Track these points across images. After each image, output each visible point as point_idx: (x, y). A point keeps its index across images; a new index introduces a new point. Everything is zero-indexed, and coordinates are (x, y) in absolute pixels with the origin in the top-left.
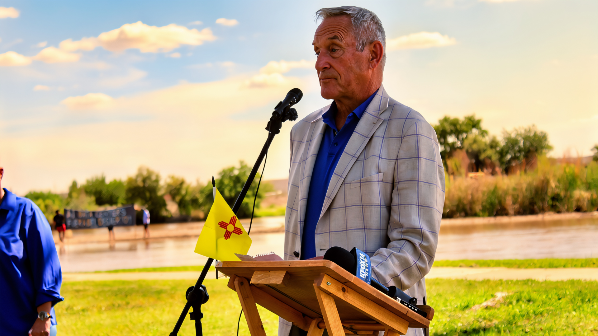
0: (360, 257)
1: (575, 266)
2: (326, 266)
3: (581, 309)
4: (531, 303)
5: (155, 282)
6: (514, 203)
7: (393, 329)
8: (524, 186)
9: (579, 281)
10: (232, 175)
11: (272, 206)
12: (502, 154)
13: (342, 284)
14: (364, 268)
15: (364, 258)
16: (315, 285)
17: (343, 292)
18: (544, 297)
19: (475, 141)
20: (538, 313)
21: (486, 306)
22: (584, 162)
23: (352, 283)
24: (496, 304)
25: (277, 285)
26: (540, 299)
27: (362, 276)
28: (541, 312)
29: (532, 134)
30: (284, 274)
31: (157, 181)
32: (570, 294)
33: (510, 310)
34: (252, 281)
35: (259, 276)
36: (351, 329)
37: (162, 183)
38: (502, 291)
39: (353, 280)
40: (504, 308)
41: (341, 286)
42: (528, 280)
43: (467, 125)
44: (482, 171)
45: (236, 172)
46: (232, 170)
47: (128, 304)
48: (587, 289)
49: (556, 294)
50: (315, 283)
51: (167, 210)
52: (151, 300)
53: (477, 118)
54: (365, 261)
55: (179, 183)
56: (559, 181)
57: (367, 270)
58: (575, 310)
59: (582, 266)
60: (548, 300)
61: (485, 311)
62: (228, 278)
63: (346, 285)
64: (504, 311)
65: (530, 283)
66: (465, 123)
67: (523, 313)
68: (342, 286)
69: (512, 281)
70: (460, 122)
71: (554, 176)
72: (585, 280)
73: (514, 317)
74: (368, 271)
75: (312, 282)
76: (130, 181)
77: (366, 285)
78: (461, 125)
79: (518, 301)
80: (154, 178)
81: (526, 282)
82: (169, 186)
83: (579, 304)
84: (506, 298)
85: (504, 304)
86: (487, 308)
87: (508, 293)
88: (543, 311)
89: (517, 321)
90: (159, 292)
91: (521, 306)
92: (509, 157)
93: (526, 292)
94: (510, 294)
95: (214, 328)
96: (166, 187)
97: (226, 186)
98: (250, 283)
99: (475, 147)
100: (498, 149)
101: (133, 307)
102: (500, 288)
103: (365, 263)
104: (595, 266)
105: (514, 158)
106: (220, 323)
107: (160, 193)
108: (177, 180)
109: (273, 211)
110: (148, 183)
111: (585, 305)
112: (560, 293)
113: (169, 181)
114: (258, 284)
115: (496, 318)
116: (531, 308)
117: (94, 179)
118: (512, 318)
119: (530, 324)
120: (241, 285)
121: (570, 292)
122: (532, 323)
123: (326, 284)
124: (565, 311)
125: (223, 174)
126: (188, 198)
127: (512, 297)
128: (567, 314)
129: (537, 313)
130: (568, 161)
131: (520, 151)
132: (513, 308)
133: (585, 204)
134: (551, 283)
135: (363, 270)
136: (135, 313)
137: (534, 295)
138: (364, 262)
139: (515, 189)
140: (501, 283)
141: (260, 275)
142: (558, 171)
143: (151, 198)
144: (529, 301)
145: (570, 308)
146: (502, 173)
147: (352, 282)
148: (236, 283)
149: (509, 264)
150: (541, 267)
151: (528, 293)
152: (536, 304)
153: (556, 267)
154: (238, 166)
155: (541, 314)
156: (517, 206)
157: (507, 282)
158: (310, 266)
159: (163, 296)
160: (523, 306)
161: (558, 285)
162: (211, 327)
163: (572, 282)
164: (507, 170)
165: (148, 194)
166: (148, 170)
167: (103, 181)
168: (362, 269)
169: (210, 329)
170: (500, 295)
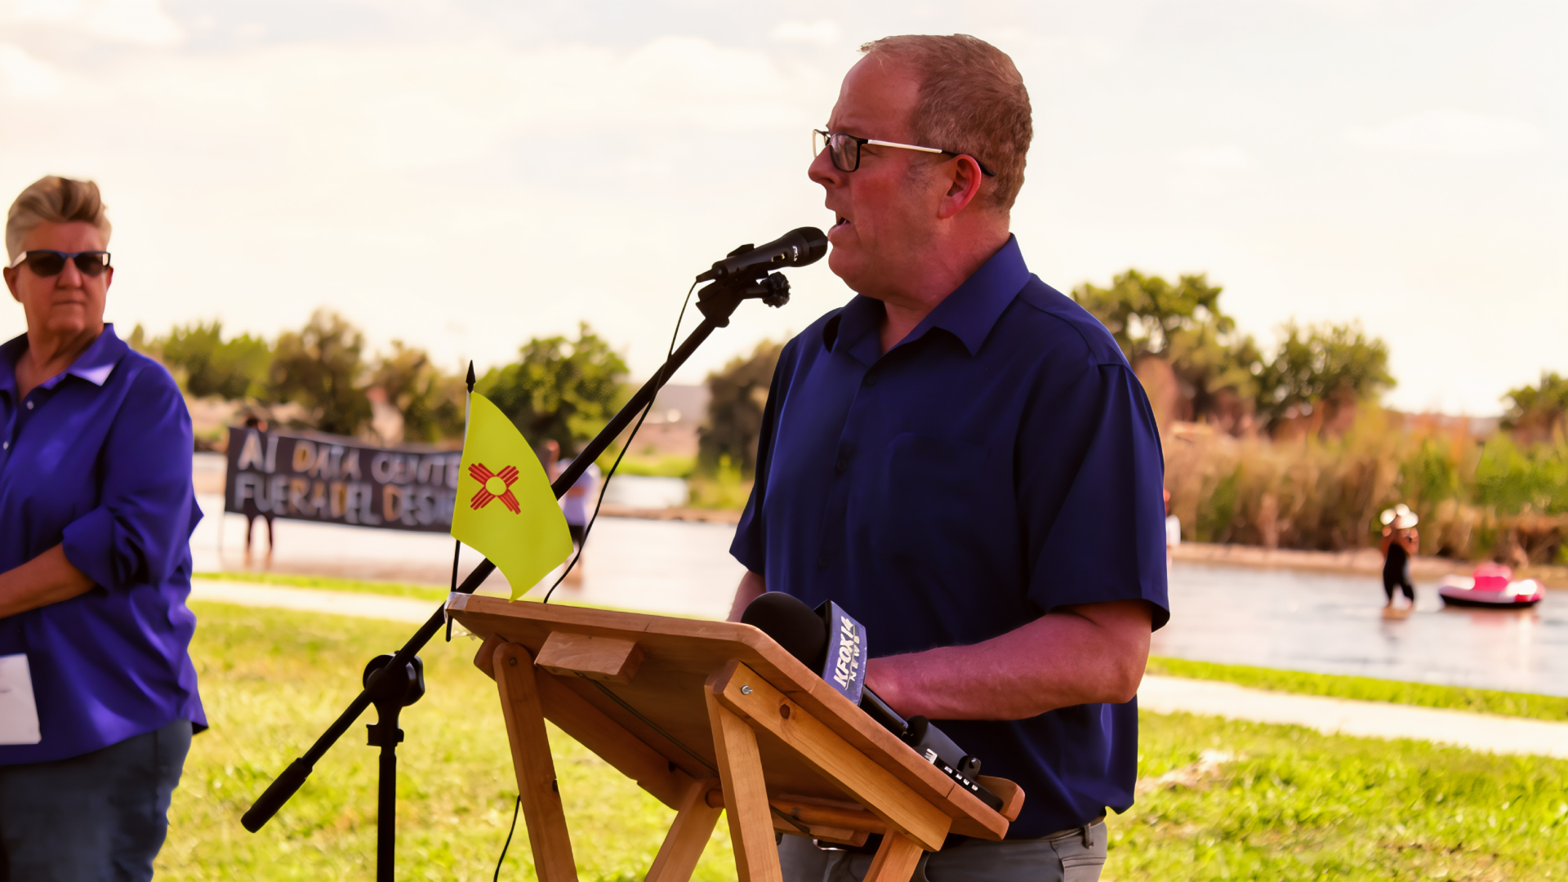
0: (842, 627)
1: (1421, 702)
2: (743, 641)
3: (1422, 821)
4: (1292, 790)
5: (310, 617)
6: (1281, 516)
7: (907, 832)
8: (1314, 475)
9: (1425, 746)
10: (556, 358)
11: (648, 451)
12: (1266, 382)
13: (783, 696)
14: (847, 660)
15: (851, 632)
16: (708, 689)
17: (783, 716)
18: (1329, 775)
19: (1201, 341)
20: (1307, 819)
21: (1172, 785)
22: (1477, 429)
23: (811, 696)
24: (1199, 781)
25: (607, 677)
26: (1317, 779)
27: (839, 678)
28: (1314, 816)
29: (1350, 341)
30: (630, 650)
31: (356, 349)
32: (1397, 777)
33: (1234, 801)
34: (542, 659)
35: (561, 646)
36: (794, 819)
37: (368, 356)
38: (1220, 748)
39: (813, 688)
40: (1217, 795)
41: (777, 699)
42: (1293, 727)
43: (1185, 296)
44: (1208, 421)
45: (566, 351)
46: (554, 343)
47: (229, 667)
48: (1443, 768)
49: (1361, 772)
50: (708, 684)
51: (371, 429)
52: (293, 666)
53: (1211, 282)
54: (852, 640)
55: (413, 360)
56: (1404, 471)
57: (855, 665)
58: (1405, 823)
59: (1435, 705)
60: (1336, 787)
61: (1168, 795)
62: (479, 642)
63: (792, 698)
64: (1219, 804)
65: (1295, 735)
66: (1181, 293)
67: (1266, 814)
68: (781, 701)
69: (1249, 724)
70: (1167, 290)
71: (1393, 457)
72: (1441, 744)
73: (1243, 821)
74: (856, 667)
75: (702, 679)
76: (286, 342)
77: (846, 706)
78: (1168, 297)
79: (1258, 778)
80: (348, 340)
81: (1284, 731)
82: (387, 365)
83: (1418, 805)
84: (1225, 768)
85: (1222, 783)
86: (1173, 788)
87: (1236, 753)
88: (1320, 815)
89: (1248, 835)
90: (317, 646)
91: (1264, 795)
92: (1281, 394)
93: (1283, 755)
94: (1242, 758)
95: (447, 760)
96: (377, 368)
97: (538, 384)
98: (535, 663)
99: (1199, 358)
100: (1257, 370)
101: (242, 679)
102: (1216, 740)
103: (852, 647)
104: (1472, 707)
105: (1296, 398)
106: (464, 747)
107: (361, 381)
108: (411, 352)
109: (650, 463)
110: (332, 351)
111: (1432, 814)
112: (1370, 770)
113: (389, 353)
114: (555, 669)
115: (1196, 820)
116: (1289, 801)
117: (194, 328)
118: (1236, 825)
119: (1281, 847)
120: (512, 665)
121: (1399, 768)
122: (1287, 843)
123: (741, 691)
124: (1379, 822)
125: (529, 353)
126: (431, 404)
127: (1243, 767)
128: (1383, 830)
129: (1303, 817)
130: (1432, 422)
131: (1312, 381)
132: (1242, 799)
133: (1464, 543)
134: (1351, 741)
135: (844, 664)
136: (245, 696)
137: (1301, 768)
138: (850, 643)
139: (1287, 479)
140: (1219, 725)
141: (564, 642)
142: (1405, 446)
143: (334, 392)
144: (1287, 782)
145: (1393, 816)
146: (1260, 432)
147: (810, 692)
148: (498, 656)
149: (1246, 677)
150: (1329, 694)
151: (1288, 759)
152: (1303, 795)
153: (1371, 699)
154: (574, 335)
155: (1315, 821)
156: (1286, 525)
157: (1237, 724)
158: (701, 636)
159: (327, 656)
160: (1271, 794)
161: (1368, 748)
162: (441, 755)
163: (1406, 747)
164: (1274, 428)
165: (327, 383)
166: (335, 318)
167: (216, 331)
168: (842, 662)
169: (435, 761)
170: (1213, 758)
